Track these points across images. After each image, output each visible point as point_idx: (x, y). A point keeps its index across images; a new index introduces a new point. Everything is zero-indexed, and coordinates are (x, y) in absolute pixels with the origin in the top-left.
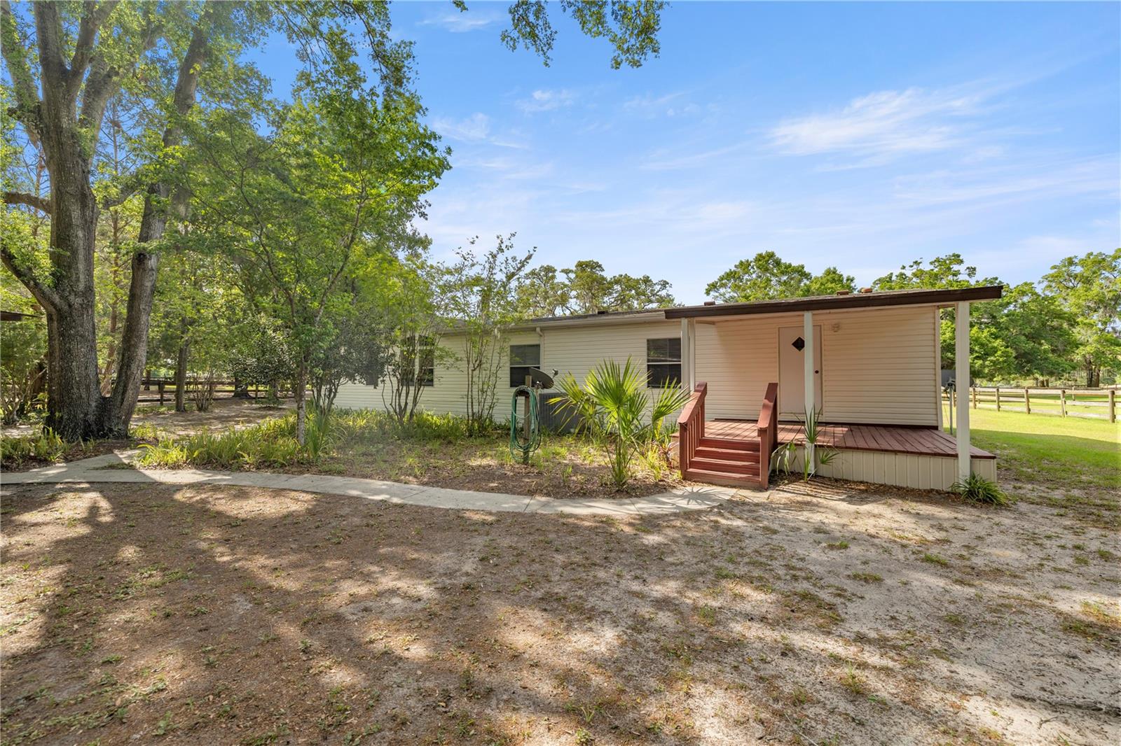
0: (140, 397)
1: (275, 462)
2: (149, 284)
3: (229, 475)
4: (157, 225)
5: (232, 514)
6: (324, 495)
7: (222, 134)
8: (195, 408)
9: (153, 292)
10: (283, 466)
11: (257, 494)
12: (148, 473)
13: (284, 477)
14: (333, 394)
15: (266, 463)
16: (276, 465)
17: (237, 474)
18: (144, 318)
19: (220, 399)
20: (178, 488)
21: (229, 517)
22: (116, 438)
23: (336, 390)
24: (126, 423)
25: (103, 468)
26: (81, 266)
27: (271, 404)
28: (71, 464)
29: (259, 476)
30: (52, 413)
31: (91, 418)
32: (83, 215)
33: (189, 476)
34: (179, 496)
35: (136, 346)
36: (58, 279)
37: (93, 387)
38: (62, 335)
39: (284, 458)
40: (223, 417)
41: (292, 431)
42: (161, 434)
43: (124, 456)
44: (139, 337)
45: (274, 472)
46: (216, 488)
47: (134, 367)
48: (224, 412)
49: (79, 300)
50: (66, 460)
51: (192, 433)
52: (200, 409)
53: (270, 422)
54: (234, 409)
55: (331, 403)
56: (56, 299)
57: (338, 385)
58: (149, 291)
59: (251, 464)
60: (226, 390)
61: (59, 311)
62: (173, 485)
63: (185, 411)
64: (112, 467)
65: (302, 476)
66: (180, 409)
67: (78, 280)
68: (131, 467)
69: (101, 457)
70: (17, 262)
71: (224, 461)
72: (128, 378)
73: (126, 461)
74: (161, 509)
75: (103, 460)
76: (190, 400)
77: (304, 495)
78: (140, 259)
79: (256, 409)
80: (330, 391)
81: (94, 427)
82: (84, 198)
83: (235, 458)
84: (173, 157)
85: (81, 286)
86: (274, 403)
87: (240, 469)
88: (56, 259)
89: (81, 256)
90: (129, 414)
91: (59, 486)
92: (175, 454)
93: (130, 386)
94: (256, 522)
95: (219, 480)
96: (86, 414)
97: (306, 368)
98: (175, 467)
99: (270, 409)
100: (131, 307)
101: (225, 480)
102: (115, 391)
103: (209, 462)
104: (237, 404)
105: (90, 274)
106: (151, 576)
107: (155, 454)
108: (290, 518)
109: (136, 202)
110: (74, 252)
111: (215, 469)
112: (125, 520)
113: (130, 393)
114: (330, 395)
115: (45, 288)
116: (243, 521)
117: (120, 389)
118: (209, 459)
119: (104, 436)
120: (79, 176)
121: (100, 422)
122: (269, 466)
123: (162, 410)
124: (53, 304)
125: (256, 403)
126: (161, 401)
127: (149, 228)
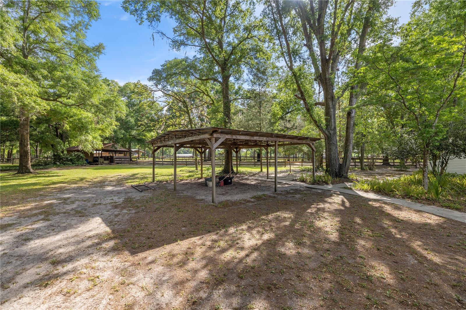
0: (351, 164)
1: (412, 196)
2: (352, 123)
3: (389, 198)
4: (354, 100)
5: (395, 216)
6: (448, 219)
7: (379, 55)
8: (368, 169)
9: (354, 125)
10: (417, 199)
11: (406, 210)
12: (357, 192)
13: (419, 205)
14: (444, 164)
15: (407, 195)
16: (413, 198)
17: (393, 199)
18: (351, 135)
19: (377, 166)
20: (370, 200)
21: (394, 217)
22: (345, 178)
23: (447, 162)
24: (347, 173)
25: (343, 188)
26: (333, 121)
27: (402, 169)
28: (334, 185)
29: (404, 201)
30: (327, 169)
31: (337, 170)
32: (333, 104)
33: (371, 196)
34: (370, 203)
35: (349, 146)
36: (327, 125)
37: (337, 160)
38: (329, 144)
39: (418, 195)
40: (380, 173)
41: (419, 182)
42: (359, 178)
43: (348, 184)
44: (350, 142)
45: (413, 201)
46: (385, 203)
47: (349, 153)
48: (380, 171)
49: (332, 132)
50: (332, 184)
51: (369, 179)
52: (370, 169)
53: (404, 177)
54: (384, 171)
55: (443, 169)
56: (327, 132)
57: (448, 160)
58: (352, 125)
59: (399, 196)
60: (379, 162)
61: (328, 136)
62: (367, 198)
63: (364, 170)
64: (345, 188)
65: (430, 206)
66: (362, 169)
67: (332, 126)
68: (351, 189)
69: (341, 184)
70: (318, 123)
71: (386, 192)
72: (347, 157)
73: (349, 187)
74: (365, 207)
75: (341, 185)
76: (366, 165)
77: (435, 216)
78: (349, 114)
79: (394, 171)
80: (443, 163)
81: (338, 174)
82: (333, 98)
83: (391, 192)
84: (361, 73)
85: (333, 127)
86: (404, 168)
87: (394, 197)
88: (326, 120)
89: (332, 118)
90: (348, 170)
91: (332, 192)
92: (366, 187)
93: (348, 160)
94: (409, 223)
95: (386, 200)
96: (336, 169)
97: (428, 151)
98: (366, 191)
99: (402, 171)
100: (347, 132)
101: (388, 200)
102: (343, 161)
103: (380, 191)
104: (385, 168)
105: (335, 123)
106: (368, 231)
107: (359, 186)
108: (429, 226)
109: (347, 94)
110: (331, 117)
111: (382, 195)
112: (354, 207)
113: (348, 162)
114: (442, 165)
115: (324, 130)
116: (402, 220)
117: (345, 161)
118: (379, 190)
119: (341, 177)
120: (331, 92)
121: (339, 172)
122: (409, 198)
123: (356, 169)
124: (326, 134)
125: (394, 168)
126: (355, 165)
127: (352, 102)
